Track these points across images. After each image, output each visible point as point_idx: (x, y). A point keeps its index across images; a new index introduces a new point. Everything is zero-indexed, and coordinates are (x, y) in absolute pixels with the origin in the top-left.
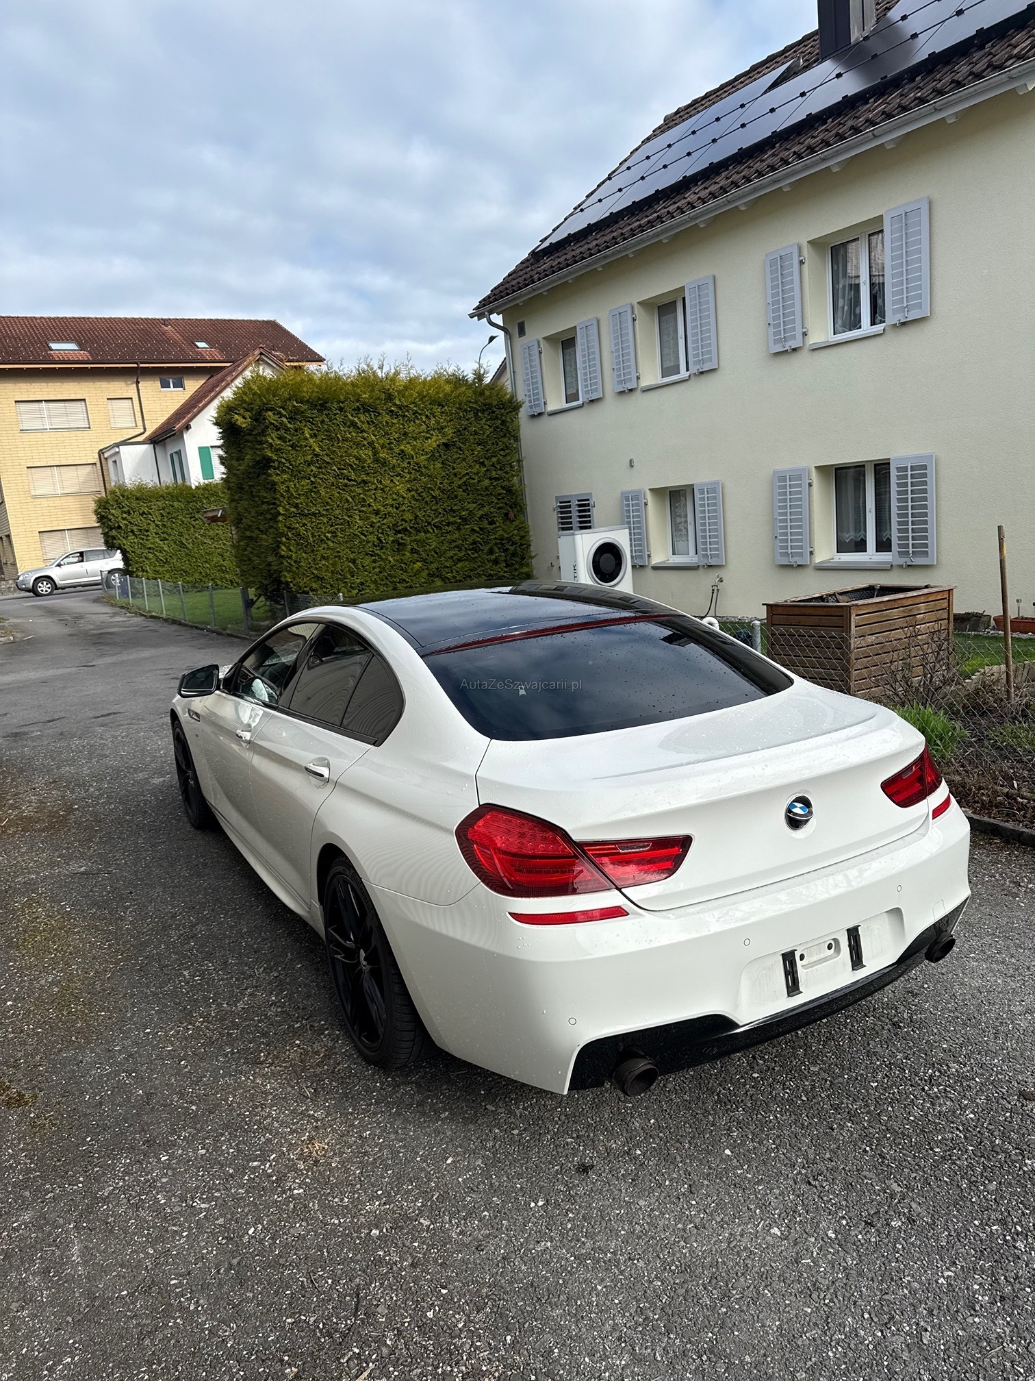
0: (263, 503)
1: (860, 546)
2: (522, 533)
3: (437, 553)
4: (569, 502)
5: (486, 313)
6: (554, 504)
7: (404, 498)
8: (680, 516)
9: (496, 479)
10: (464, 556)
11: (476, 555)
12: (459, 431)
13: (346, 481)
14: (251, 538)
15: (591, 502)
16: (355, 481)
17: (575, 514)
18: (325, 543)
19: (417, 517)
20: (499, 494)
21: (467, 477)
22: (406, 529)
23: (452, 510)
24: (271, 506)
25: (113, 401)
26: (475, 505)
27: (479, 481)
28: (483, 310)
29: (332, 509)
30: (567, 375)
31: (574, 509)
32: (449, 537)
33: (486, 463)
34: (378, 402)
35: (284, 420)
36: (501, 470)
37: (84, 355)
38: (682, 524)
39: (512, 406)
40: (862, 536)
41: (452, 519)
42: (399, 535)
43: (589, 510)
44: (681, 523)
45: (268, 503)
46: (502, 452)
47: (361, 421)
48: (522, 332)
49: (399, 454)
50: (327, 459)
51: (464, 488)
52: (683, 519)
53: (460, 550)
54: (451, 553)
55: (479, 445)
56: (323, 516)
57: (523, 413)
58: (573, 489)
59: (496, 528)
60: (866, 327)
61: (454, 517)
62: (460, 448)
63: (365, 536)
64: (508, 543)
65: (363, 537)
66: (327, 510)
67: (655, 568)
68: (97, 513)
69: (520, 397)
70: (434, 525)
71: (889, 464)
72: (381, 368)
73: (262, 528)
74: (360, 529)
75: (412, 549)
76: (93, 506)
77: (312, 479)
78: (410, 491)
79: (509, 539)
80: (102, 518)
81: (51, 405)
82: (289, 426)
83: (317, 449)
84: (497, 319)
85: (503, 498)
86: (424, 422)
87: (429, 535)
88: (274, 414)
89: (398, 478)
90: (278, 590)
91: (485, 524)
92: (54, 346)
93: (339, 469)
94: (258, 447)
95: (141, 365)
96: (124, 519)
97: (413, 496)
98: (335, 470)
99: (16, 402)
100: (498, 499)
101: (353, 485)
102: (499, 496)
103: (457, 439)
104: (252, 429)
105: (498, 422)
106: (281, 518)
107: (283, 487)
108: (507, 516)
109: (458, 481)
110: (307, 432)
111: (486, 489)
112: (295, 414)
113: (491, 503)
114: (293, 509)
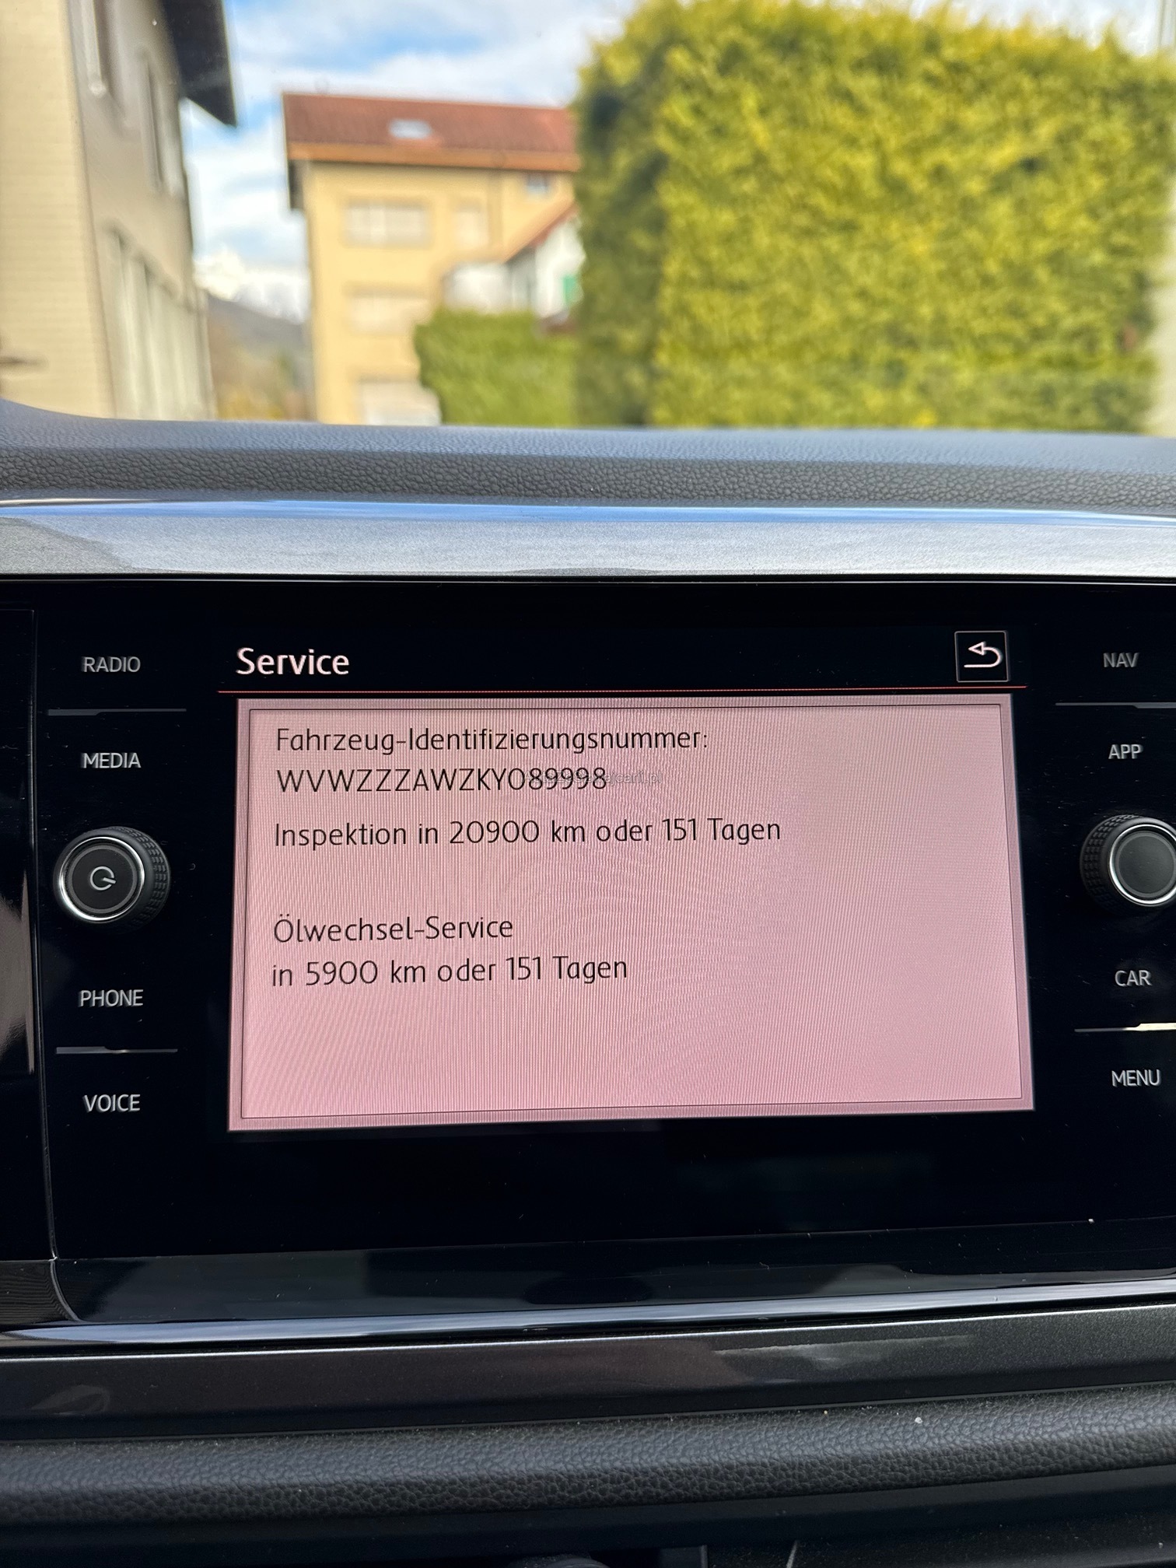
12: (1064, 136)
20: (1121, 289)
24: (650, 267)
34: (908, 52)
64: (1116, 399)
68: (413, 345)
80: (417, 353)
94: (644, 133)
96: (448, 354)
102: (1118, 292)
103: (1055, 157)
104: (637, 89)
105: (1147, 127)
106: (668, 293)
107: (679, 222)
108: (1121, 340)
109: (1041, 246)
110: (750, 101)
111: (1094, 270)
112: (732, 60)
113: (1097, 305)
114: (695, 273)
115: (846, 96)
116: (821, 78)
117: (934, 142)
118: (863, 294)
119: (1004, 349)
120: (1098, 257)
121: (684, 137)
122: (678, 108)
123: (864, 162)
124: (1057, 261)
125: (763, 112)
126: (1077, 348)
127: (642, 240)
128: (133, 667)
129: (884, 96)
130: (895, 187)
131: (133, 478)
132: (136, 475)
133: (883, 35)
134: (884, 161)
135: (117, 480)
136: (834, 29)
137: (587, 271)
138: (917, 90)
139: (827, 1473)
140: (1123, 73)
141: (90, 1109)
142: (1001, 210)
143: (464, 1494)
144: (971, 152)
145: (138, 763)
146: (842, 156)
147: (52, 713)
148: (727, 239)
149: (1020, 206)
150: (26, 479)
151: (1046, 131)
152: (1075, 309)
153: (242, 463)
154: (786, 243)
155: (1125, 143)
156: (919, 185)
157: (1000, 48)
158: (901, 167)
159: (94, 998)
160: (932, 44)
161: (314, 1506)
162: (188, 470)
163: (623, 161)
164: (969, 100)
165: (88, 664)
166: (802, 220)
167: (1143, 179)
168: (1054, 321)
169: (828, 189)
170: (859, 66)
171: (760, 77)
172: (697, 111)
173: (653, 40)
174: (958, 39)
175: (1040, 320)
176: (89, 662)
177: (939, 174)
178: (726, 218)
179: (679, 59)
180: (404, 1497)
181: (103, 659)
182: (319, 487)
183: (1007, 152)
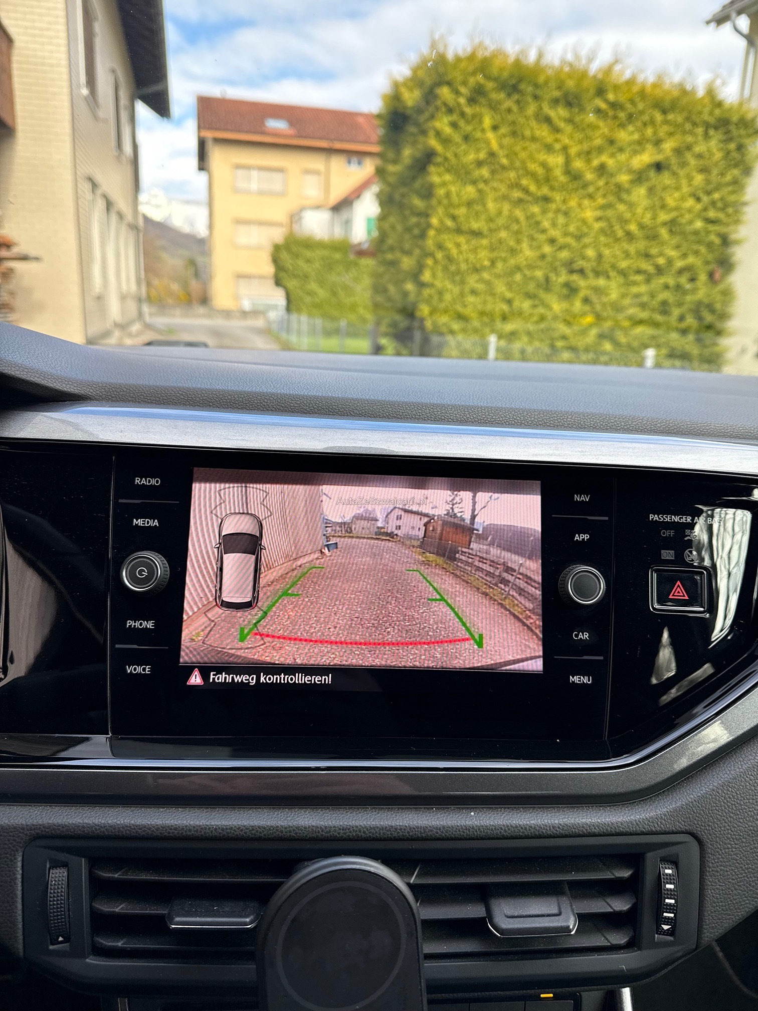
0: (414, 215)
2: (725, 301)
3: (613, 309)
5: (730, 17)
7: (590, 228)
9: (711, 222)
12: (680, 150)
23: (646, 254)
24: (422, 218)
26: (677, 253)
27: (690, 221)
28: (729, 11)
29: (496, 230)
32: (634, 289)
33: (704, 198)
34: (585, 94)
36: (722, 210)
37: (291, 132)
45: (420, 214)
47: (558, 117)
49: (598, 168)
50: (504, 161)
51: (669, 226)
55: (701, 172)
59: (695, 287)
62: (676, 173)
64: (707, 310)
66: (491, 230)
68: (272, 255)
73: (406, 249)
79: (708, 306)
80: (276, 260)
82: (467, 109)
83: (495, 147)
84: (745, 23)
85: (714, 249)
92: (268, 122)
94: (422, 137)
95: (334, 145)
100: (708, 250)
102: (710, 245)
103: (674, 161)
104: (419, 111)
105: (732, 146)
106: (432, 233)
107: (441, 192)
108: (711, 275)
109: (663, 217)
110: (487, 122)
111: (696, 233)
112: (477, 95)
113: (696, 253)
114: (449, 223)
115: (548, 120)
116: (531, 109)
117: (600, 150)
118: (552, 241)
119: (639, 278)
120: (699, 224)
121: (446, 141)
122: (443, 124)
123: (556, 161)
124: (672, 225)
125: (495, 128)
126: (683, 280)
127: (418, 203)
128: (157, 483)
129: (570, 121)
130: (575, 177)
131: (157, 399)
132: (159, 398)
133: (570, 84)
134: (568, 162)
135: (150, 399)
136: (541, 79)
137: (382, 218)
138: (591, 117)
139: (432, 831)
140: (717, 112)
141: (129, 672)
142: (640, 193)
143: (282, 832)
144: (622, 157)
145: (157, 524)
146: (542, 157)
147: (120, 501)
148: (469, 204)
149: (651, 191)
150: (110, 397)
151: (668, 146)
152: (684, 256)
153: (206, 395)
154: (506, 207)
155: (718, 155)
156: (589, 176)
157: (642, 94)
158: (578, 164)
159: (133, 624)
160: (600, 92)
161: (220, 833)
162: (182, 397)
163: (407, 153)
164: (622, 126)
165: (137, 481)
166: (517, 194)
167: (728, 178)
168: (670, 262)
169: (533, 175)
170: (555, 102)
171: (494, 107)
172: (454, 125)
173: (428, 81)
174: (616, 88)
175: (661, 261)
176: (138, 480)
177: (602, 169)
178: (470, 191)
179: (445, 92)
180: (257, 831)
181: (144, 479)
182: (239, 407)
183: (646, 158)
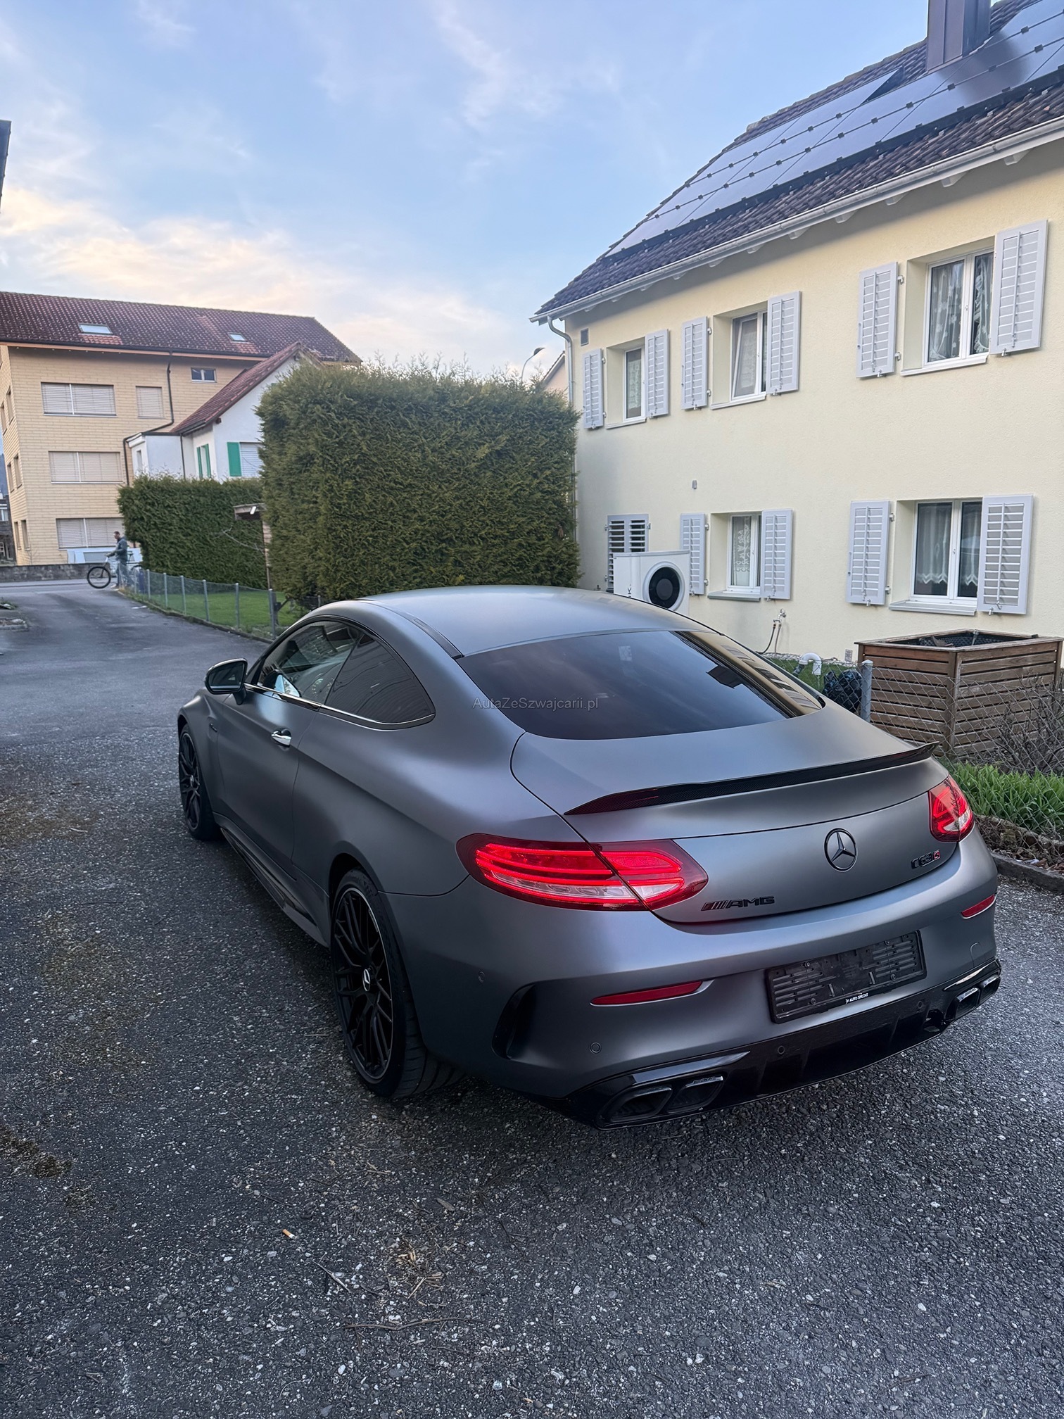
0: (303, 502)
1: (940, 589)
2: (571, 552)
3: (481, 567)
4: (623, 522)
5: (548, 318)
6: (606, 523)
7: (451, 505)
8: (742, 545)
9: (547, 492)
10: (509, 572)
11: (521, 571)
12: (514, 440)
13: (392, 484)
14: (286, 538)
15: (646, 524)
16: (401, 484)
17: (628, 535)
18: (366, 548)
19: (463, 527)
20: (550, 509)
21: (519, 488)
22: (452, 540)
23: (499, 522)
24: (312, 505)
25: (142, 389)
26: (524, 519)
27: (531, 494)
28: (547, 313)
29: (376, 512)
30: (630, 388)
31: (628, 530)
32: (495, 550)
33: (539, 474)
34: (431, 403)
35: (333, 415)
36: (553, 483)
37: (116, 340)
38: (744, 554)
39: (571, 418)
40: (943, 579)
41: (499, 532)
42: (444, 545)
43: (643, 533)
44: (743, 552)
45: (309, 502)
46: (556, 465)
47: (412, 422)
48: (585, 340)
49: (450, 459)
50: (375, 459)
51: (515, 500)
52: (745, 548)
53: (506, 565)
54: (495, 568)
55: (533, 455)
56: (366, 519)
57: (581, 426)
58: (628, 510)
59: (543, 544)
60: (964, 357)
61: (502, 529)
62: (513, 458)
63: (408, 543)
64: (556, 561)
65: (405, 544)
66: (371, 513)
67: (711, 598)
68: (119, 502)
69: (579, 407)
70: (481, 537)
71: (981, 503)
72: (436, 368)
73: (300, 527)
74: (403, 536)
75: (456, 561)
76: (117, 495)
77: (358, 479)
78: (458, 499)
79: (557, 557)
80: (123, 510)
81: (78, 389)
82: (336, 421)
83: (365, 448)
84: (559, 324)
85: (554, 513)
86: (478, 427)
87: (474, 548)
88: (323, 408)
89: (447, 484)
90: (313, 594)
91: (533, 539)
92: (84, 328)
93: (385, 471)
94: (302, 441)
95: (174, 354)
96: (147, 511)
97: (461, 505)
98: (381, 472)
99: (42, 383)
100: (549, 514)
101: (399, 489)
103: (511, 448)
108: (557, 533)
109: (509, 492)
120: (538, 495)
121: (324, 446)
124: (517, 498)
140: (539, 407)
142: (486, 475)
149: (496, 473)
151: (504, 438)
160: (443, 399)
163: (291, 449)
167: (558, 457)
173: (303, 398)
175: (513, 527)
183: (487, 448)
